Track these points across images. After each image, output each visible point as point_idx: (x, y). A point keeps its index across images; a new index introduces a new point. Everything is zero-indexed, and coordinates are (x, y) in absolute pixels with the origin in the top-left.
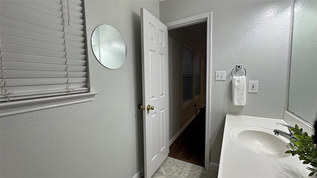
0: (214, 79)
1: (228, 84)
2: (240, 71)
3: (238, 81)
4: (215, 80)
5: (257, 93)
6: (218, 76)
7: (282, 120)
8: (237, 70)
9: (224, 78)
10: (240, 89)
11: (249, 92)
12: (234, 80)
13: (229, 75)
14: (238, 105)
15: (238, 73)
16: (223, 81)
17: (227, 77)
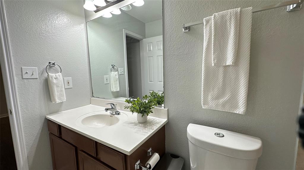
0: (20, 76)
1: (42, 82)
2: (53, 68)
3: (55, 79)
4: (23, 79)
5: (72, 88)
6: (27, 73)
7: (91, 105)
8: (50, 67)
9: (36, 76)
10: (59, 87)
11: (65, 88)
12: (51, 78)
13: (42, 72)
14: (60, 102)
15: (52, 70)
16: (35, 80)
17: (40, 74)
